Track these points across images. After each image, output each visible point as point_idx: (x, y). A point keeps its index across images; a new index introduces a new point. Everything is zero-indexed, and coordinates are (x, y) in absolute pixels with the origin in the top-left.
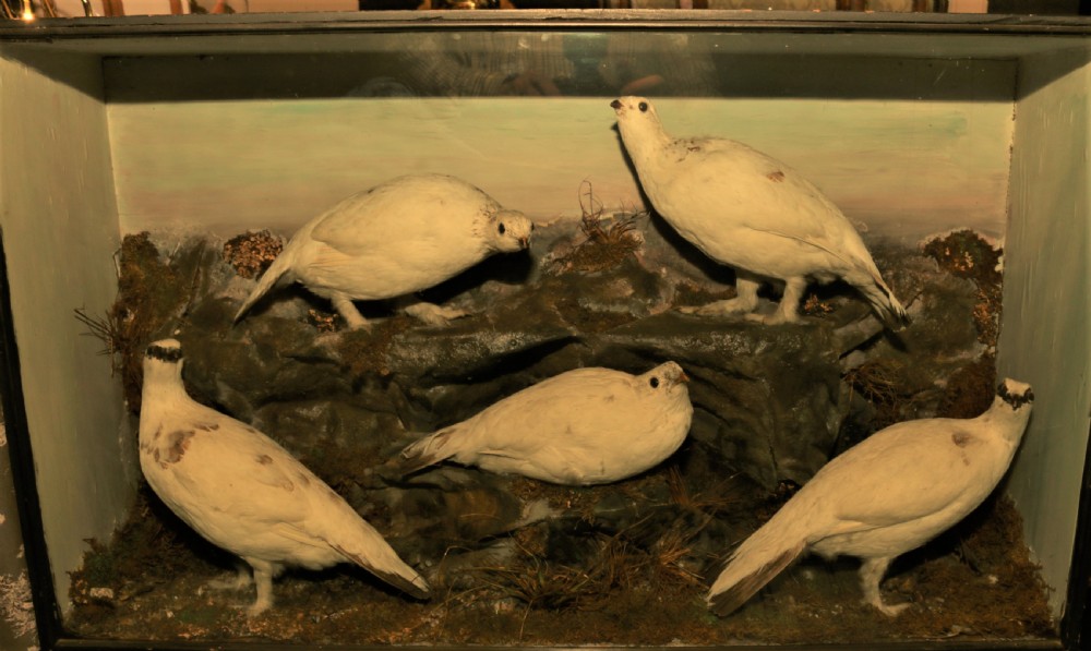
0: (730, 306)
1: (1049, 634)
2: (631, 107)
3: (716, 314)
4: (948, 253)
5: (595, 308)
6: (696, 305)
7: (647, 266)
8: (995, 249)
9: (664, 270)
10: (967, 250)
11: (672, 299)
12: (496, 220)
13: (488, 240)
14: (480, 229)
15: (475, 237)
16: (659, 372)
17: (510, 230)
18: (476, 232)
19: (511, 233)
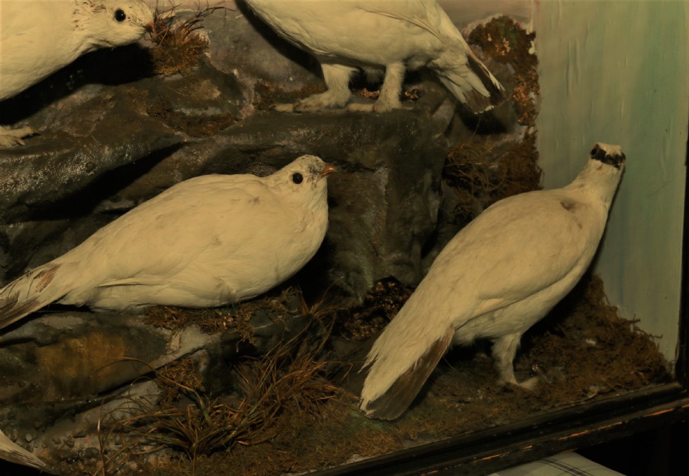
0: (325, 99)
1: (667, 379)
3: (314, 109)
4: (490, 39)
5: (188, 112)
6: (290, 103)
7: (218, 68)
8: (528, 33)
9: (235, 72)
10: (505, 36)
11: (253, 100)
12: (105, 8)
13: (94, 33)
14: (83, 20)
15: (77, 29)
16: (301, 165)
17: (133, 16)
18: (78, 24)
19: (134, 21)
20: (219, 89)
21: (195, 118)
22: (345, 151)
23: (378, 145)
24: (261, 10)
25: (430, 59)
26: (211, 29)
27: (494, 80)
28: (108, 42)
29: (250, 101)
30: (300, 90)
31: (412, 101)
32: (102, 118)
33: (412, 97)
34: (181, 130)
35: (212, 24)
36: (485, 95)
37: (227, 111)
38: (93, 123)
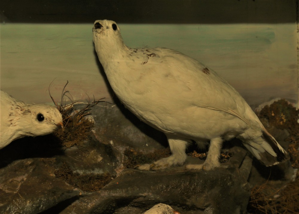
0: (170, 160)
2: (107, 28)
4: (273, 115)
5: (81, 172)
6: (147, 163)
7: (100, 140)
8: (297, 109)
9: (111, 142)
10: (282, 112)
11: (123, 161)
12: (30, 112)
13: (22, 128)
14: (15, 119)
15: (11, 125)
16: (157, 211)
17: (49, 118)
18: (12, 122)
19: (50, 121)
20: (101, 156)
21: (86, 176)
22: (185, 198)
23: (206, 193)
24: (130, 106)
25: (238, 134)
26: (96, 114)
27: (280, 147)
28: (32, 134)
29: (121, 162)
30: (153, 152)
31: (226, 160)
32: (25, 179)
33: (226, 157)
34: (78, 187)
35: (96, 111)
36: (273, 155)
37: (107, 171)
38: (19, 183)
